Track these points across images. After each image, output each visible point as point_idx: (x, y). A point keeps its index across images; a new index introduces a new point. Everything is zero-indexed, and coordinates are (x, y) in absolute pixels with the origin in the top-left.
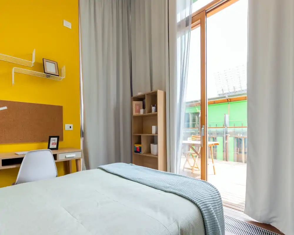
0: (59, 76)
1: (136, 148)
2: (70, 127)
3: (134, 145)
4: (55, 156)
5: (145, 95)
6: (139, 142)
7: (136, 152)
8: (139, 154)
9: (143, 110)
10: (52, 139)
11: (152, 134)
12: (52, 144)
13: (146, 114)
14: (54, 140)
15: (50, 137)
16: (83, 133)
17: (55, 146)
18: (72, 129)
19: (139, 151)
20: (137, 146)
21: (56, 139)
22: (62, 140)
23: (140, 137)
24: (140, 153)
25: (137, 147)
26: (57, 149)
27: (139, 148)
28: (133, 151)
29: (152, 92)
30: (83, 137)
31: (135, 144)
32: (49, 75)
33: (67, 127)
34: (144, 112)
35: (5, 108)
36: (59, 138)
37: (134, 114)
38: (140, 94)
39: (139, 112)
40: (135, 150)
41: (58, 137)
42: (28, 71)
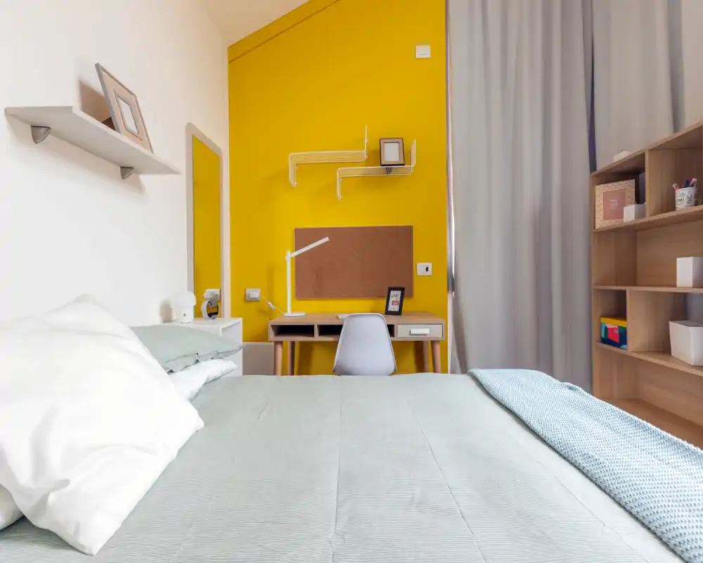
0: (404, 165)
1: (606, 328)
2: (427, 269)
3: (600, 320)
4: (391, 329)
5: (643, 155)
6: (620, 313)
7: (606, 341)
8: (615, 349)
9: (636, 208)
10: (393, 293)
11: (675, 286)
12: (392, 304)
13: (648, 218)
14: (395, 296)
15: (391, 289)
16: (453, 280)
17: (396, 308)
18: (430, 272)
19: (617, 340)
20: (612, 324)
21: (399, 293)
22: (411, 295)
23: (621, 296)
24: (624, 346)
25: (609, 326)
26: (399, 313)
27: (617, 332)
28: (595, 337)
29: (678, 135)
30: (453, 290)
31: (602, 317)
32: (389, 168)
33: (420, 268)
34: (640, 214)
35: (326, 239)
36: (405, 292)
37: (601, 223)
38: (621, 156)
39: (620, 214)
40: (603, 336)
41: (402, 290)
42: (359, 170)
